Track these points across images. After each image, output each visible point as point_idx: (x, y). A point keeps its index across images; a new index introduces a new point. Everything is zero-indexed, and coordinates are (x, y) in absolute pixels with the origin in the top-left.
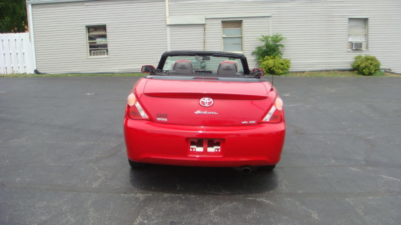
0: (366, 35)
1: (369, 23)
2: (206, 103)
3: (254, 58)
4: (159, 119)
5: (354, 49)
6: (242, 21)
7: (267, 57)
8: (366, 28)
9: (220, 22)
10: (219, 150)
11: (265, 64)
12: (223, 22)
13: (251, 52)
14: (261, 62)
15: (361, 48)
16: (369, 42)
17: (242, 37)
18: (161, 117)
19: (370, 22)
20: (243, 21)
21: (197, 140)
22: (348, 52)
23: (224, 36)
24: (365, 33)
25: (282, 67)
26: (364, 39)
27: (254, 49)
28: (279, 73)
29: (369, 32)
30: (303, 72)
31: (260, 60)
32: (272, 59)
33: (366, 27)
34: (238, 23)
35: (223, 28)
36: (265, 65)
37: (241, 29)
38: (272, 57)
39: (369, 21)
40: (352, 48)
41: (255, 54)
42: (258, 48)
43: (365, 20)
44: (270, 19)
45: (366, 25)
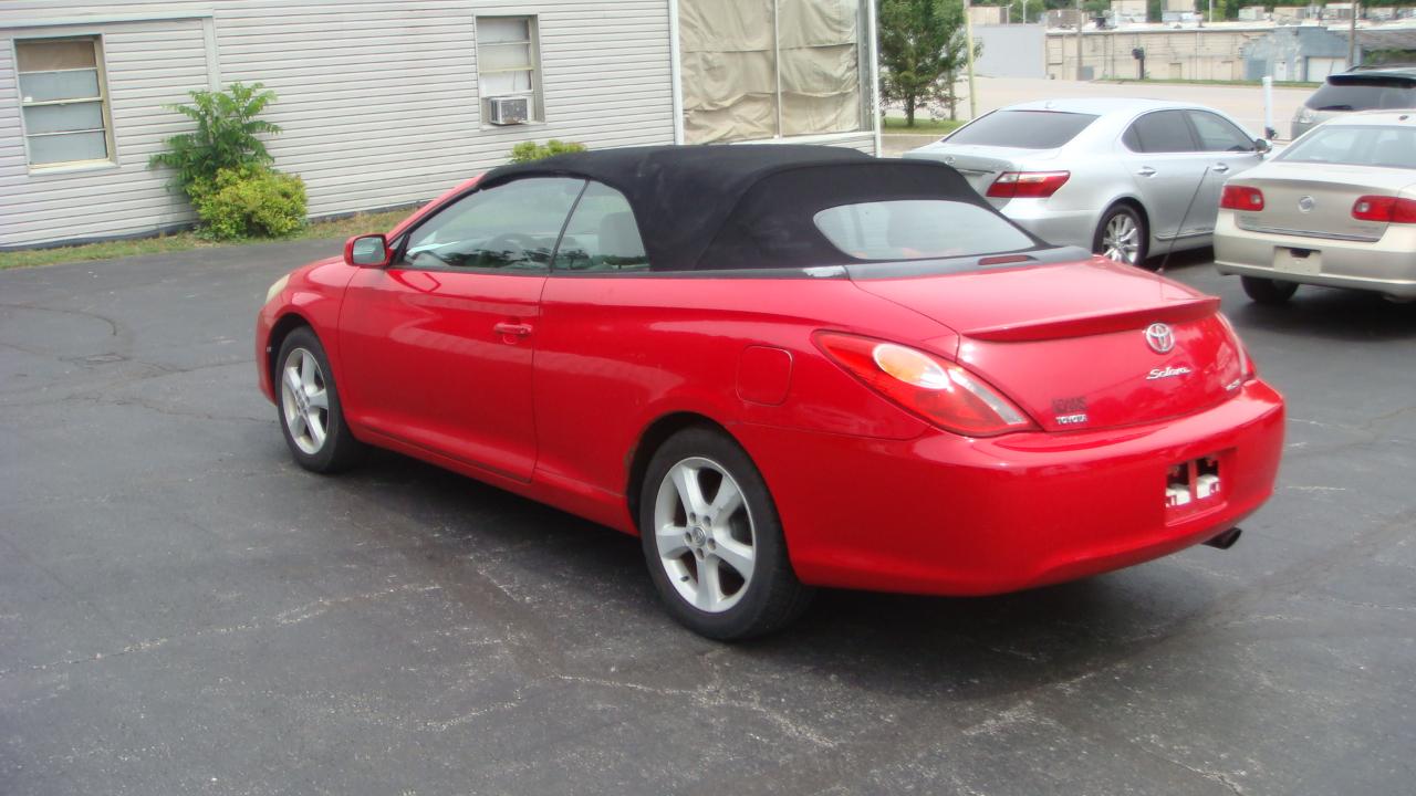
0: (529, 72)
1: (542, 32)
2: (1162, 338)
3: (163, 182)
4: (1062, 419)
5: (501, 122)
6: (97, 37)
7: (224, 174)
8: (531, 49)
9: (11, 44)
10: (1218, 488)
11: (229, 200)
12: (21, 45)
13: (146, 157)
14: (199, 196)
15: (526, 118)
16: (546, 94)
17: (102, 101)
18: (1069, 410)
19: (545, 30)
20: (105, 38)
21: (1178, 469)
22: (484, 133)
23: (29, 100)
24: (529, 64)
25: (286, 204)
26: (527, 83)
27: (157, 148)
28: (284, 230)
29: (544, 63)
30: (348, 217)
31: (195, 188)
32: (242, 178)
33: (527, 45)
34: (83, 47)
35: (21, 68)
36: (227, 204)
37: (96, 71)
38: (243, 172)
39: (541, 24)
40: (495, 116)
41: (161, 167)
42: (172, 140)
43: (526, 23)
44: (208, 26)
45: (527, 37)
